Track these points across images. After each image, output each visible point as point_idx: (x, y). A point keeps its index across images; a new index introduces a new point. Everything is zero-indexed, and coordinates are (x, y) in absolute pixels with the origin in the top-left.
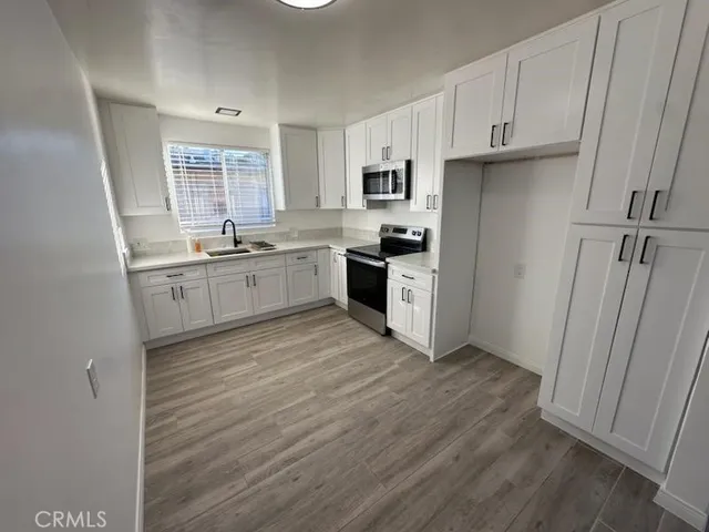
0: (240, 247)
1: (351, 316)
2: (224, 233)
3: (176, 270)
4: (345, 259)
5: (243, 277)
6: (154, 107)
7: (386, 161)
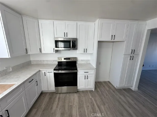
7: (66, 37)
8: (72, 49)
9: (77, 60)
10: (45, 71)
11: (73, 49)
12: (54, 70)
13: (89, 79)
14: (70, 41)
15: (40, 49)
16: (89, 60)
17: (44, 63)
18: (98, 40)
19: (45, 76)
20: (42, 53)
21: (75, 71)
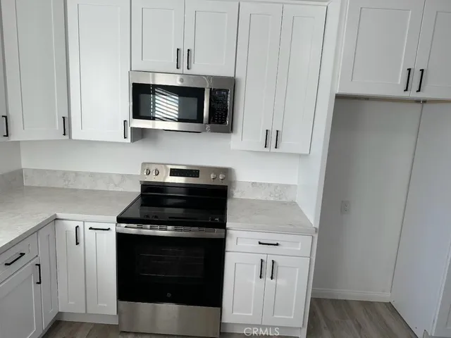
7: (186, 71)
8: (208, 126)
9: (231, 183)
10: (80, 224)
11: (213, 130)
12: (120, 220)
13: (281, 281)
14: (203, 90)
15: (66, 122)
16: (288, 186)
17: (80, 187)
18: (338, 91)
19: (77, 244)
20: (70, 137)
21: (216, 233)
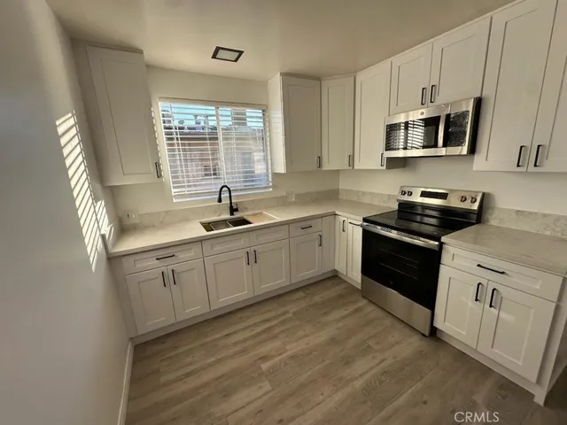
0: (237, 215)
1: (364, 297)
2: (220, 200)
3: (166, 252)
4: (360, 230)
5: (243, 253)
6: (141, 52)
10: (346, 219)
12: (365, 221)
14: (440, 117)
19: (344, 231)
20: (353, 168)
